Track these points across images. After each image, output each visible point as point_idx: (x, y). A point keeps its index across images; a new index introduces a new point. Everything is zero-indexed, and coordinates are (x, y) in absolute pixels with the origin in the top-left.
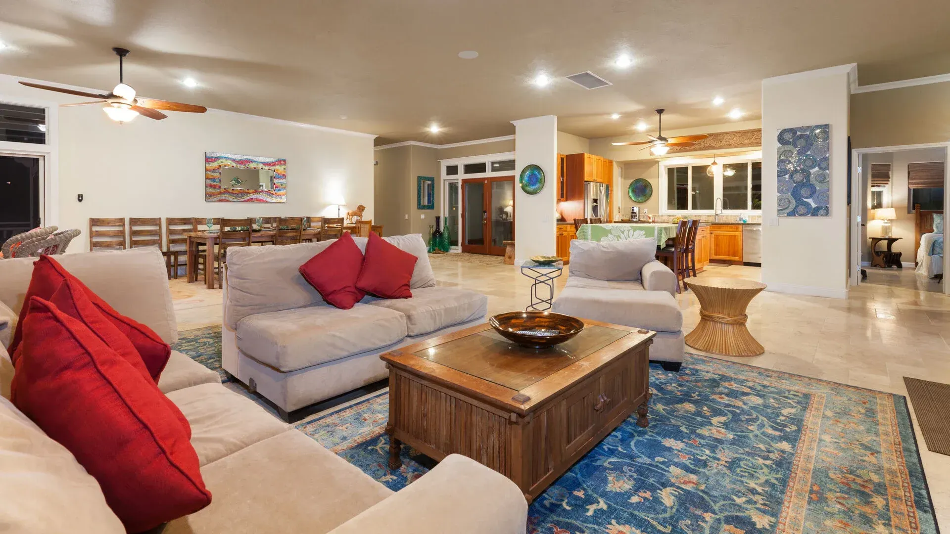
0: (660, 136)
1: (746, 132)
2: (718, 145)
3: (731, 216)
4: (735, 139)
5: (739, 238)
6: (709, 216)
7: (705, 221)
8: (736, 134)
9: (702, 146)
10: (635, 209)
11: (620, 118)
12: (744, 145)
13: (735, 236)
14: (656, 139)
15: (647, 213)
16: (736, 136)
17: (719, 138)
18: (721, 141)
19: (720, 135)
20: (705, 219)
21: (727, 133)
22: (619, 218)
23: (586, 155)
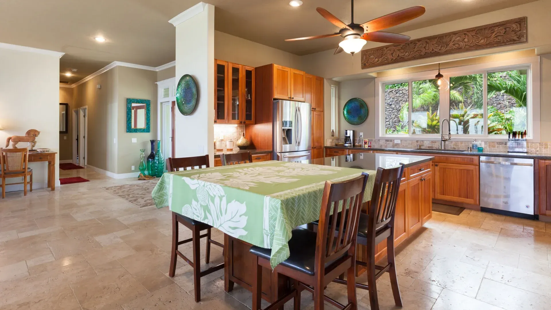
0: (352, 23)
1: (482, 29)
2: (444, 50)
3: (462, 142)
4: (466, 40)
5: (474, 173)
6: (433, 142)
7: (429, 147)
8: (468, 33)
9: (422, 53)
10: (348, 132)
11: (301, 6)
12: (478, 47)
13: (468, 171)
14: (348, 27)
15: (362, 137)
16: (468, 36)
17: (444, 40)
18: (447, 45)
19: (446, 36)
20: (428, 146)
21: (455, 33)
22: (331, 142)
23: (276, 67)
